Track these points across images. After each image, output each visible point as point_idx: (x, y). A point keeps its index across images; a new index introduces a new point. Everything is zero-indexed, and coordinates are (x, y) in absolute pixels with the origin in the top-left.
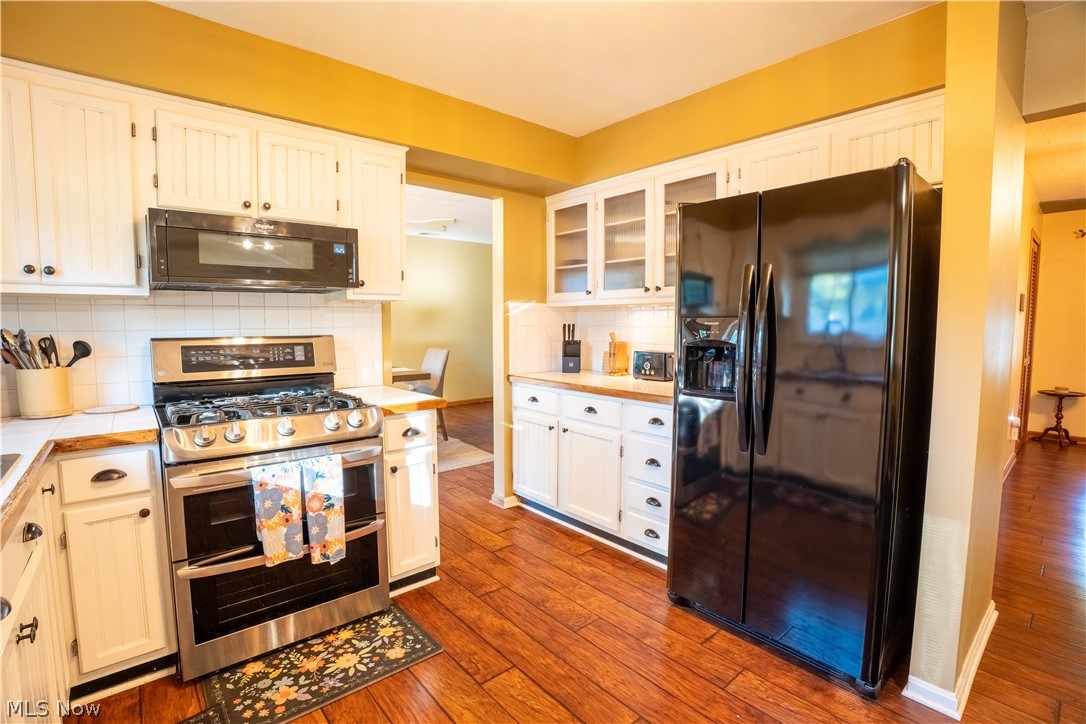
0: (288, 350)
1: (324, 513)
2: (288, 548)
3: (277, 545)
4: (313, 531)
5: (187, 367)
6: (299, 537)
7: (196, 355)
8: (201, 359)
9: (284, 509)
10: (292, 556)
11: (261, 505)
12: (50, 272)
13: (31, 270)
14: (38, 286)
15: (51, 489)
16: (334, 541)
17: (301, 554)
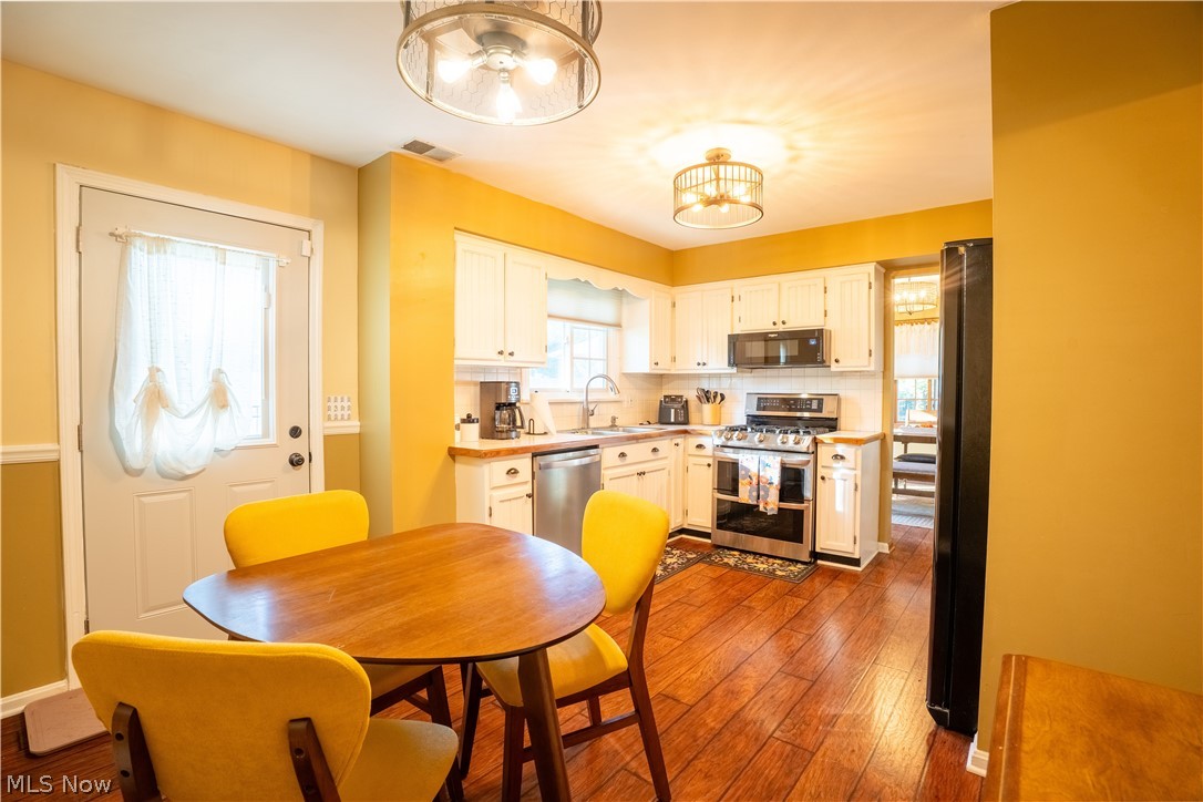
0: (808, 402)
1: (768, 486)
2: (750, 496)
3: (745, 495)
4: (762, 493)
5: (759, 408)
6: (755, 494)
7: (763, 402)
9: (750, 478)
10: (750, 502)
11: (741, 473)
12: (704, 364)
13: (699, 364)
14: (701, 370)
15: (677, 445)
16: (771, 503)
17: (755, 503)
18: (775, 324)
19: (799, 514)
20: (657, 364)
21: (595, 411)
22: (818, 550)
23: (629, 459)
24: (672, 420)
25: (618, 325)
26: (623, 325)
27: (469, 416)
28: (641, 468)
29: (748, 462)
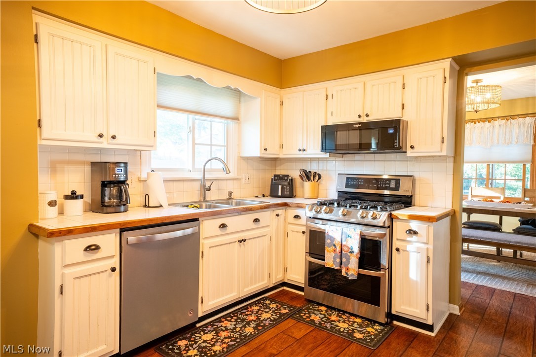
0: (388, 182)
1: (349, 254)
3: (330, 261)
4: (344, 260)
5: (347, 186)
6: (338, 260)
7: (351, 181)
8: (352, 183)
9: (334, 245)
11: (328, 241)
12: (304, 150)
13: (300, 150)
14: (302, 155)
15: (278, 215)
16: (352, 269)
17: (338, 268)
18: (360, 116)
19: (377, 281)
20: (266, 149)
21: (212, 187)
22: (393, 312)
23: (229, 229)
24: (280, 194)
25: (236, 119)
26: (242, 118)
27: (74, 193)
28: (241, 236)
29: (333, 232)
